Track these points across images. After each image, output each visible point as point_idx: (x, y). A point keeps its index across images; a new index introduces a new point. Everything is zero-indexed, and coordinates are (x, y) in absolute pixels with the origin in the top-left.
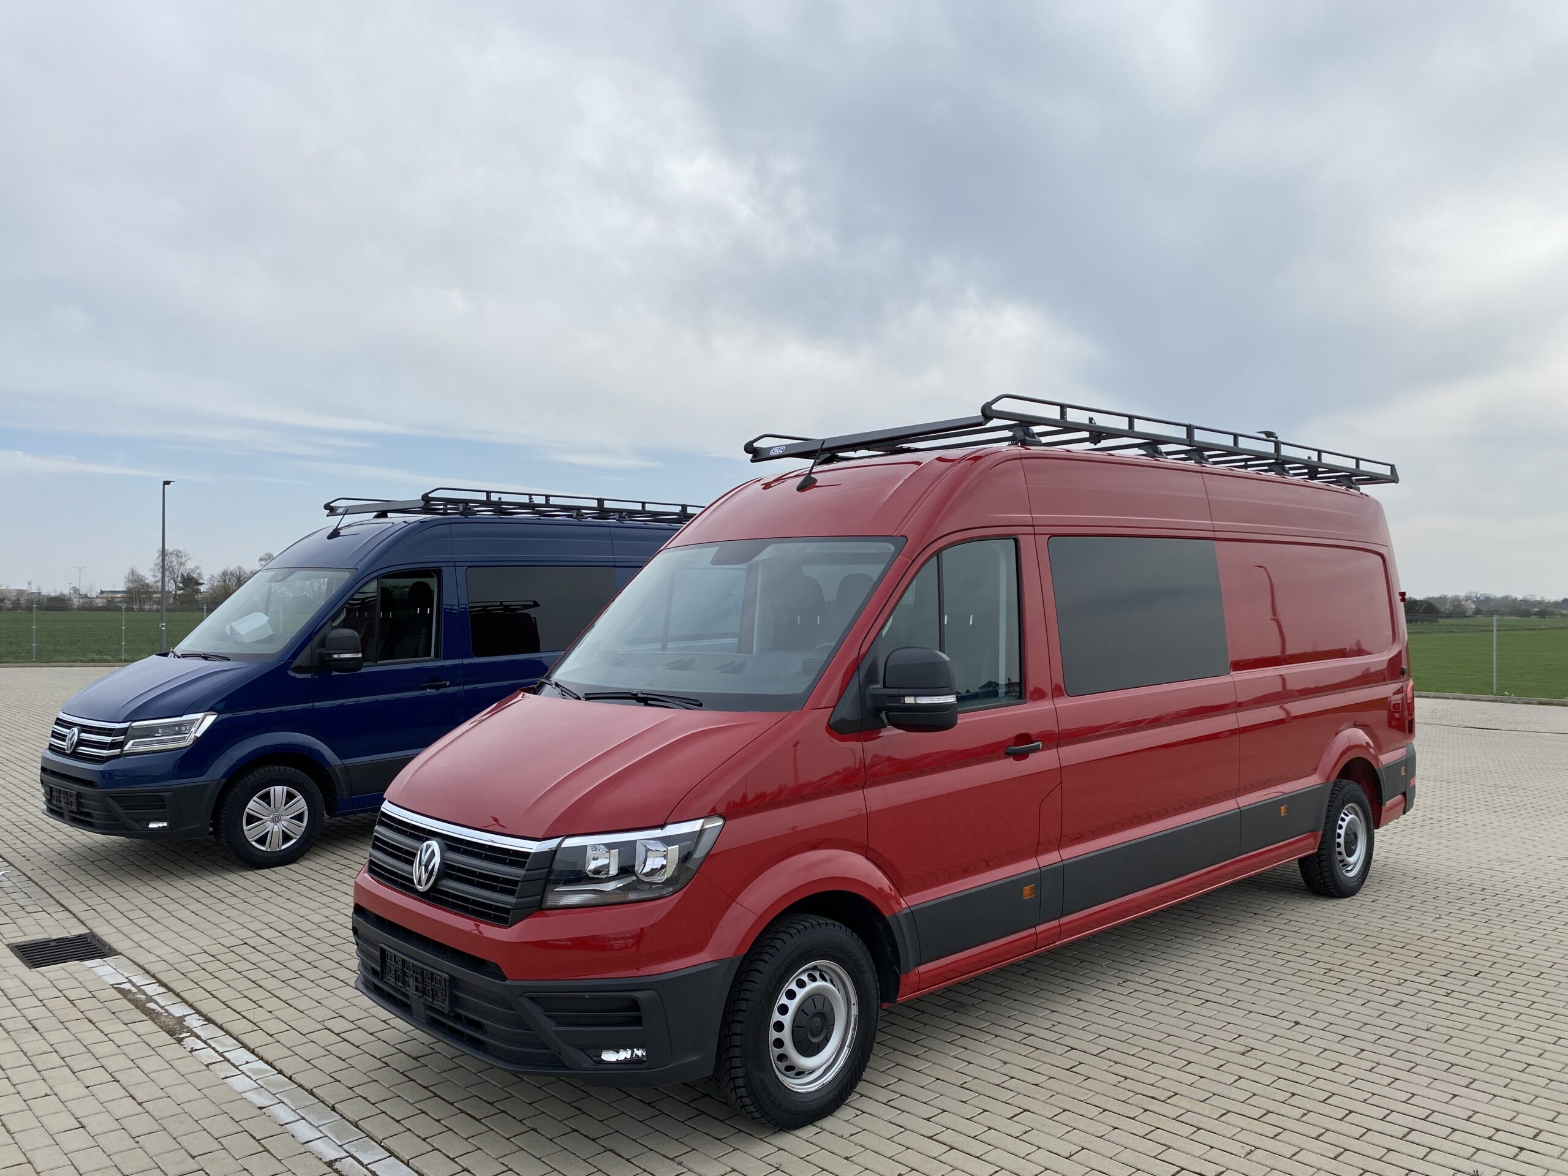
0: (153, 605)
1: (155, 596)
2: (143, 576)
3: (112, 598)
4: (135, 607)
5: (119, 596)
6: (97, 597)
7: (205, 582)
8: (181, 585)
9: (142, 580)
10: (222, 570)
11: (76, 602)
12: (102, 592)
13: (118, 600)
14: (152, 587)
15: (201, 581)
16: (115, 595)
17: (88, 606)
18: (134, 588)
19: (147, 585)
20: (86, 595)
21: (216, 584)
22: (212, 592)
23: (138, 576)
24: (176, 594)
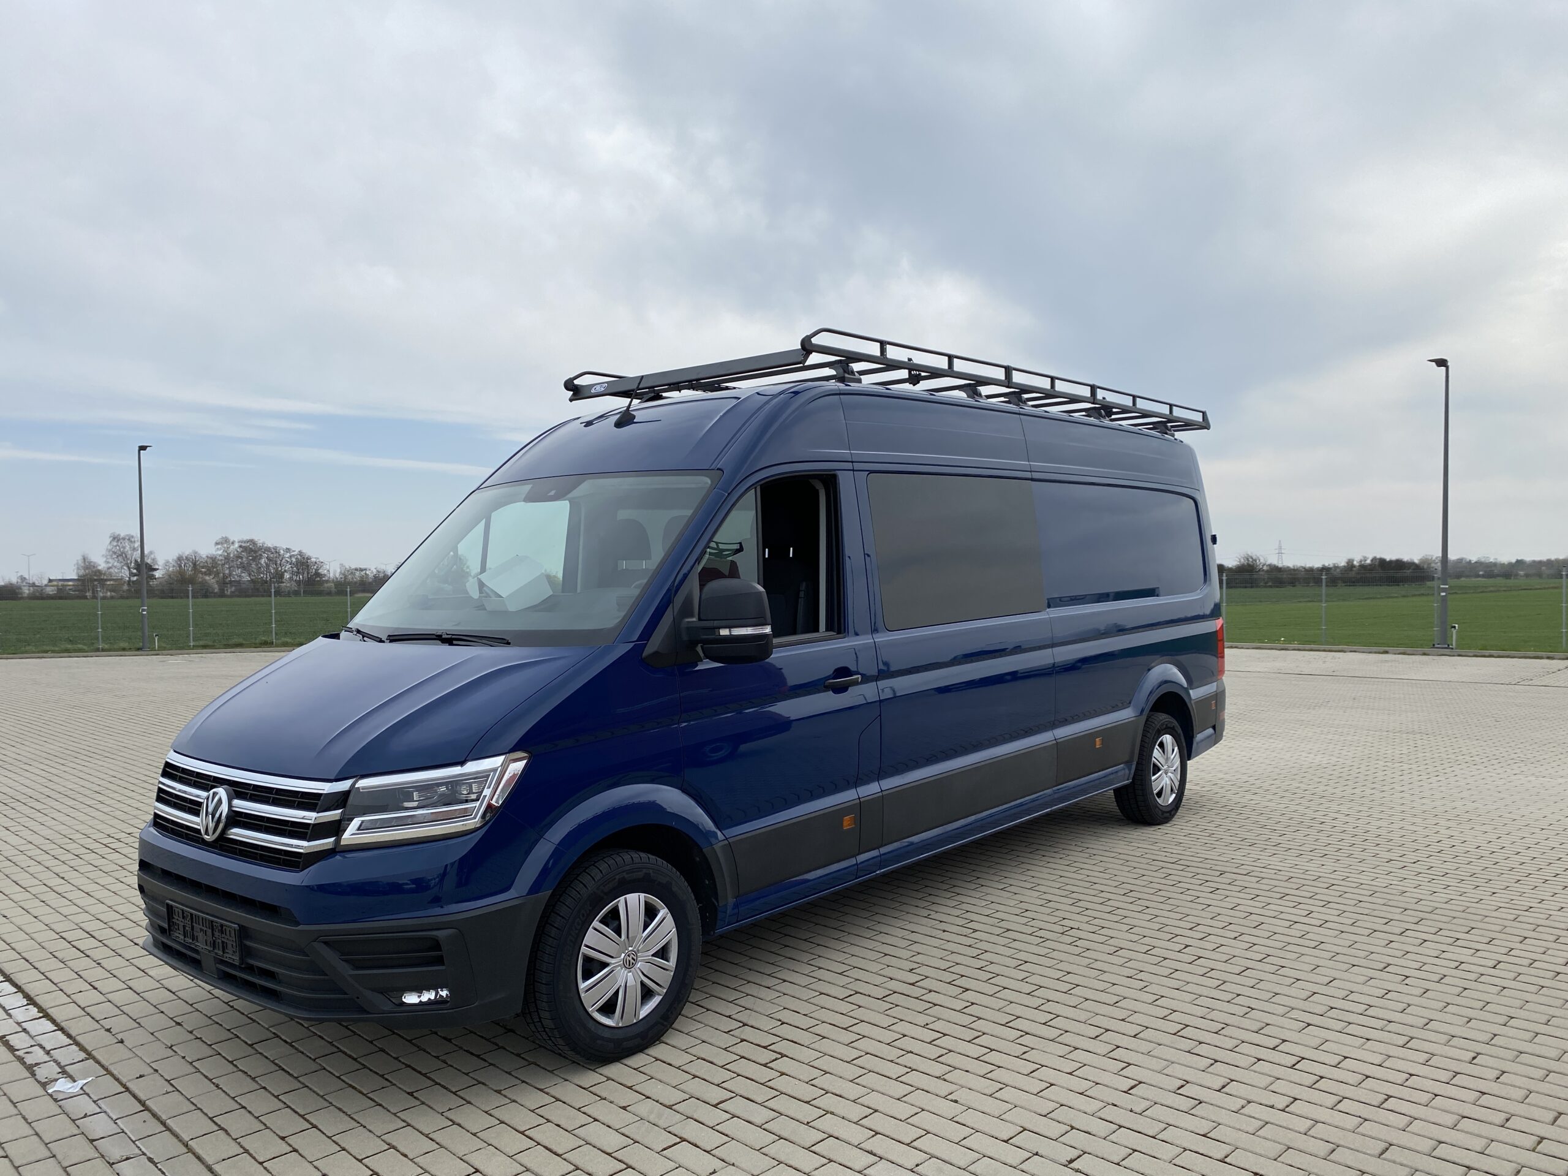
0: (106, 593)
1: (108, 583)
2: (95, 563)
3: (63, 586)
4: (88, 594)
5: (70, 583)
6: (46, 586)
7: (160, 568)
8: (135, 571)
9: (94, 567)
10: (177, 555)
11: (26, 591)
12: (50, 581)
13: (71, 587)
14: (104, 574)
15: (157, 567)
16: (66, 583)
17: (39, 595)
18: (86, 575)
19: (99, 571)
20: (34, 583)
21: (171, 569)
22: (167, 577)
23: (90, 562)
24: (129, 581)
